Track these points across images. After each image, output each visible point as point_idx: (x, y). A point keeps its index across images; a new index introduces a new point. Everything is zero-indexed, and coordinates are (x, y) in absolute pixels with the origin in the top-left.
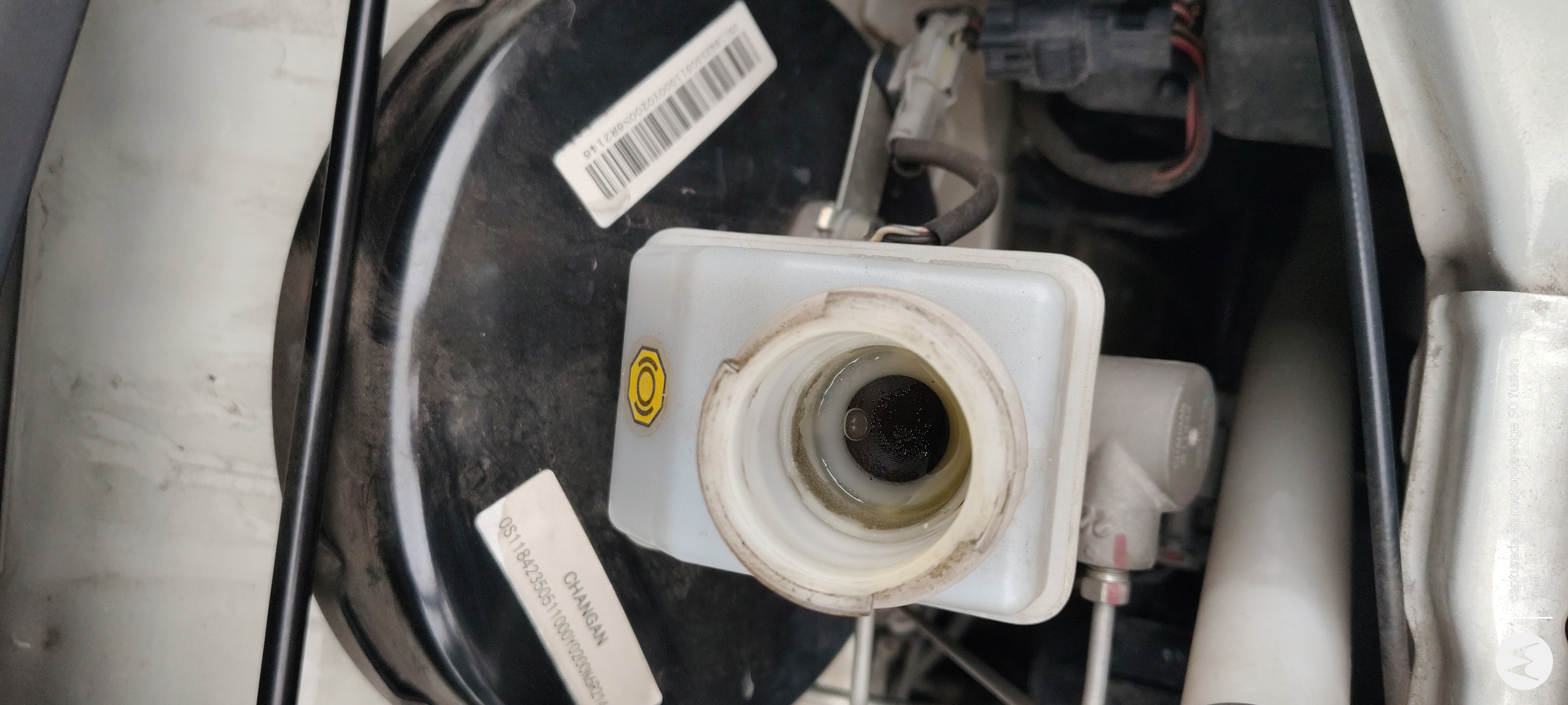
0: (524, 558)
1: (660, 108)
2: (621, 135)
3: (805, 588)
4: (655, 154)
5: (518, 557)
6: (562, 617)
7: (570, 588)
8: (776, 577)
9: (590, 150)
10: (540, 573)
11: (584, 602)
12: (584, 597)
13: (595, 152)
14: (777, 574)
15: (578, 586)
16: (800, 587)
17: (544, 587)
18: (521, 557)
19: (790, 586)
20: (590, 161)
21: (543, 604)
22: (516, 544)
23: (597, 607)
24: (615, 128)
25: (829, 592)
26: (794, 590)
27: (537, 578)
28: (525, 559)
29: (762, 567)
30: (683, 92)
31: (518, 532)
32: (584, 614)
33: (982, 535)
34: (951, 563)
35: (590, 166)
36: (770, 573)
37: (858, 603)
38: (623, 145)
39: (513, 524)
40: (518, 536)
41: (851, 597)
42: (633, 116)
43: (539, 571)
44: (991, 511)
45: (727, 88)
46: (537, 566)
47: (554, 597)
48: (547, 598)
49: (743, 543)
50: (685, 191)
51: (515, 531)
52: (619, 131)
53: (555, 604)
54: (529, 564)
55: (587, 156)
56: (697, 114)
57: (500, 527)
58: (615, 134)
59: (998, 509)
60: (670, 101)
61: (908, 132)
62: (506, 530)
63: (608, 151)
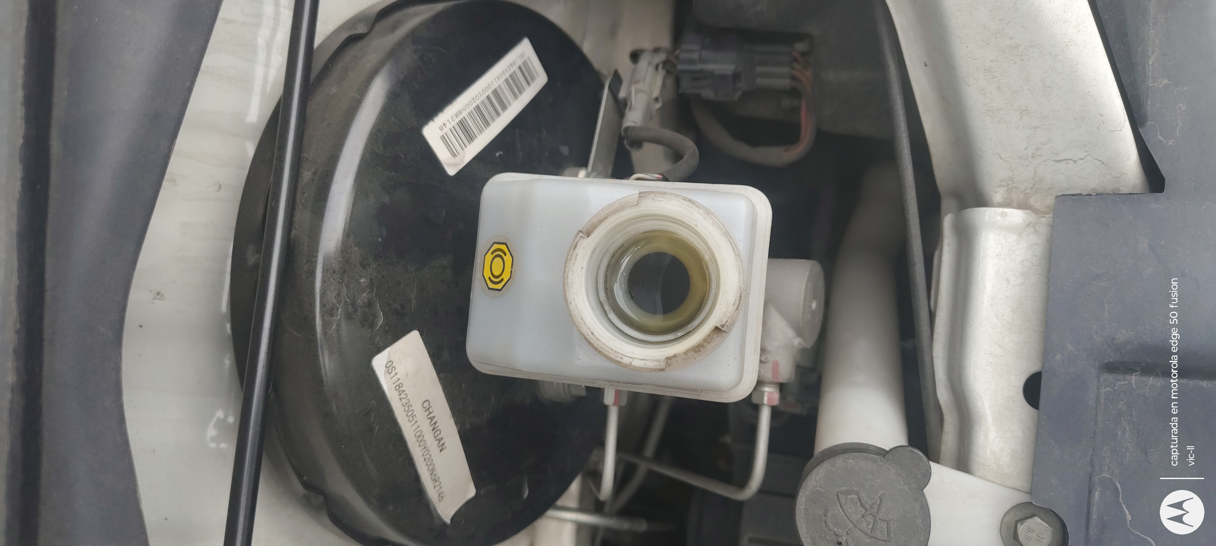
0: (399, 388)
1: (483, 102)
2: (461, 117)
3: (628, 357)
4: (481, 131)
5: (395, 388)
6: (420, 430)
7: (425, 411)
8: (611, 351)
9: (443, 126)
10: (408, 399)
11: (433, 422)
12: (434, 417)
13: (446, 127)
14: (612, 349)
15: (431, 410)
16: (625, 356)
17: (410, 409)
18: (397, 388)
19: (620, 356)
20: (443, 133)
21: (409, 421)
22: (395, 379)
23: (441, 425)
24: (457, 113)
25: (642, 358)
26: (622, 358)
27: (406, 403)
28: (400, 390)
29: (603, 346)
30: (495, 92)
31: (396, 371)
32: (433, 430)
33: (727, 321)
34: (705, 344)
35: (443, 135)
36: (608, 349)
37: (659, 363)
38: (461, 123)
39: (393, 365)
40: (396, 374)
41: (654, 360)
42: (467, 106)
43: (407, 398)
44: (732, 308)
45: (521, 92)
46: (406, 394)
47: (416, 417)
48: (411, 416)
49: (592, 333)
50: (497, 154)
51: (395, 370)
52: (459, 115)
53: (417, 422)
54: (402, 393)
55: (441, 130)
56: (504, 107)
57: (386, 367)
58: (457, 117)
59: (735, 307)
60: (488, 98)
61: (635, 122)
62: (389, 369)
63: (453, 127)
